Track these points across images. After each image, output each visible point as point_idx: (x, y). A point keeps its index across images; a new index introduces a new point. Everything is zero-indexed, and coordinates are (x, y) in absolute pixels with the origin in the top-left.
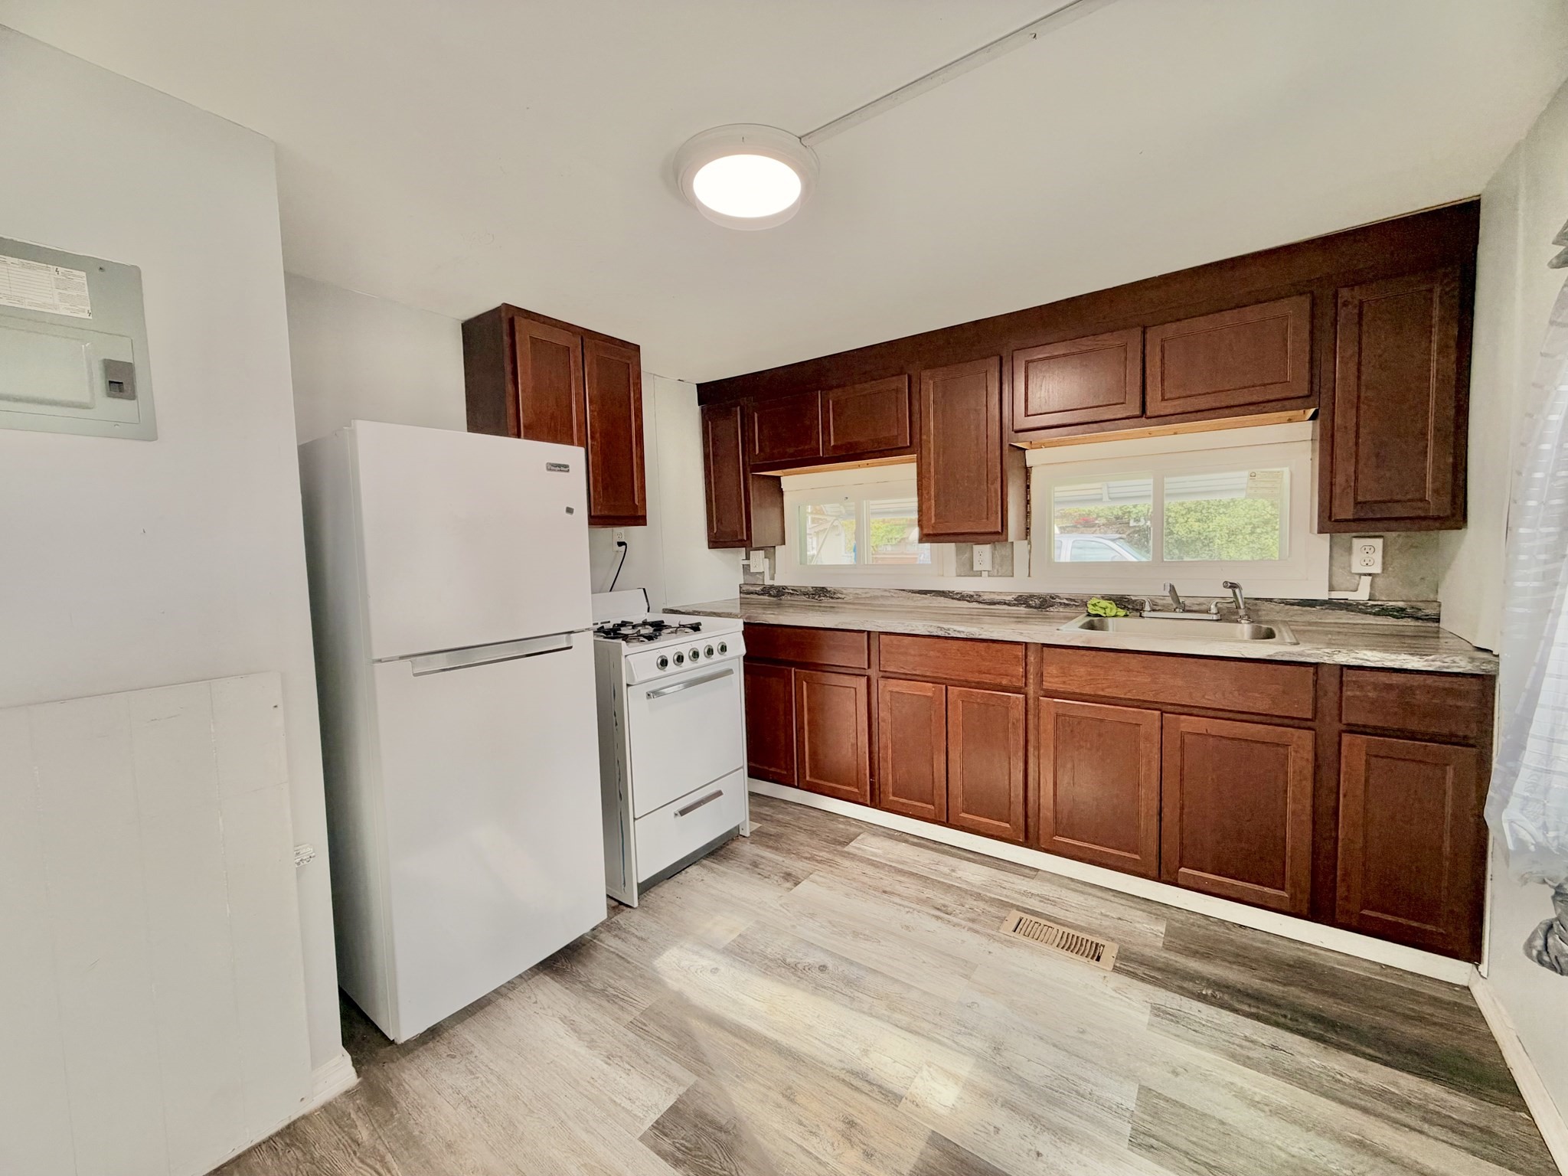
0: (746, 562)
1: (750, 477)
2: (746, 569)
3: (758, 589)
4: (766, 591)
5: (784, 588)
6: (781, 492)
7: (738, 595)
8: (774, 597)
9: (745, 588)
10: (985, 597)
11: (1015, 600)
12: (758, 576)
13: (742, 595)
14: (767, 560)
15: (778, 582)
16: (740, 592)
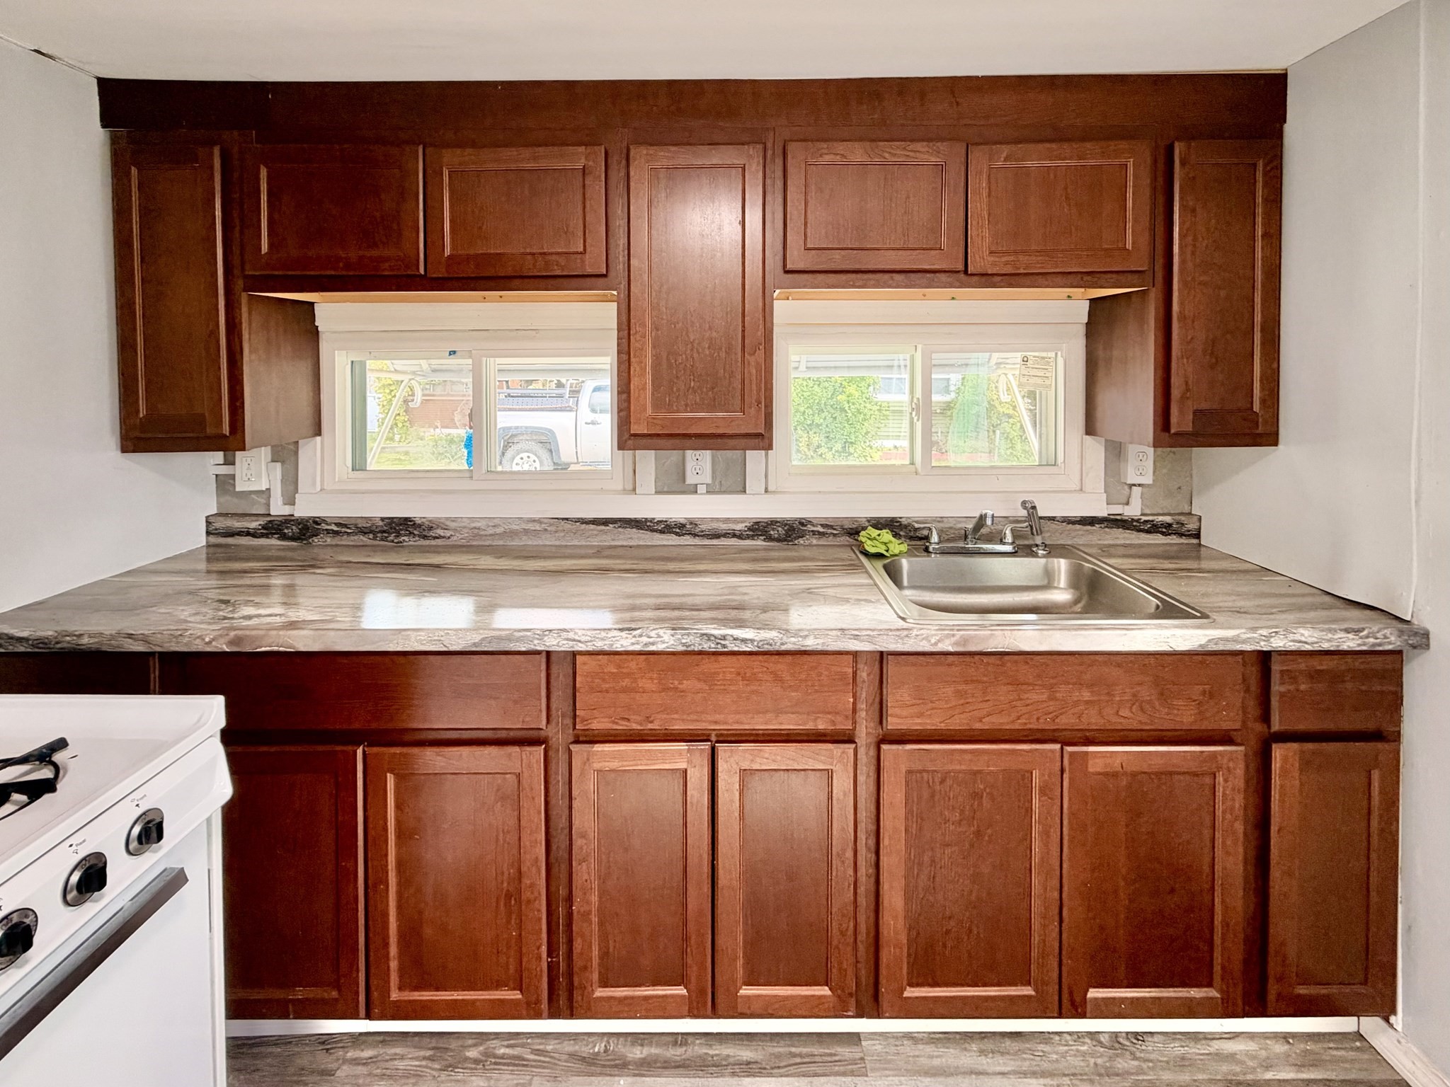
0: (225, 470)
1: (244, 298)
2: (225, 484)
3: (254, 525)
4: (275, 528)
5: (317, 521)
6: (314, 333)
7: (202, 540)
8: (293, 539)
9: (220, 524)
10: (703, 527)
11: (749, 529)
12: (253, 496)
13: (213, 540)
14: (278, 465)
15: (303, 509)
16: (208, 533)
